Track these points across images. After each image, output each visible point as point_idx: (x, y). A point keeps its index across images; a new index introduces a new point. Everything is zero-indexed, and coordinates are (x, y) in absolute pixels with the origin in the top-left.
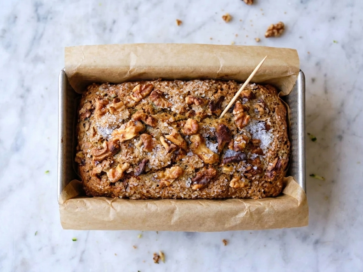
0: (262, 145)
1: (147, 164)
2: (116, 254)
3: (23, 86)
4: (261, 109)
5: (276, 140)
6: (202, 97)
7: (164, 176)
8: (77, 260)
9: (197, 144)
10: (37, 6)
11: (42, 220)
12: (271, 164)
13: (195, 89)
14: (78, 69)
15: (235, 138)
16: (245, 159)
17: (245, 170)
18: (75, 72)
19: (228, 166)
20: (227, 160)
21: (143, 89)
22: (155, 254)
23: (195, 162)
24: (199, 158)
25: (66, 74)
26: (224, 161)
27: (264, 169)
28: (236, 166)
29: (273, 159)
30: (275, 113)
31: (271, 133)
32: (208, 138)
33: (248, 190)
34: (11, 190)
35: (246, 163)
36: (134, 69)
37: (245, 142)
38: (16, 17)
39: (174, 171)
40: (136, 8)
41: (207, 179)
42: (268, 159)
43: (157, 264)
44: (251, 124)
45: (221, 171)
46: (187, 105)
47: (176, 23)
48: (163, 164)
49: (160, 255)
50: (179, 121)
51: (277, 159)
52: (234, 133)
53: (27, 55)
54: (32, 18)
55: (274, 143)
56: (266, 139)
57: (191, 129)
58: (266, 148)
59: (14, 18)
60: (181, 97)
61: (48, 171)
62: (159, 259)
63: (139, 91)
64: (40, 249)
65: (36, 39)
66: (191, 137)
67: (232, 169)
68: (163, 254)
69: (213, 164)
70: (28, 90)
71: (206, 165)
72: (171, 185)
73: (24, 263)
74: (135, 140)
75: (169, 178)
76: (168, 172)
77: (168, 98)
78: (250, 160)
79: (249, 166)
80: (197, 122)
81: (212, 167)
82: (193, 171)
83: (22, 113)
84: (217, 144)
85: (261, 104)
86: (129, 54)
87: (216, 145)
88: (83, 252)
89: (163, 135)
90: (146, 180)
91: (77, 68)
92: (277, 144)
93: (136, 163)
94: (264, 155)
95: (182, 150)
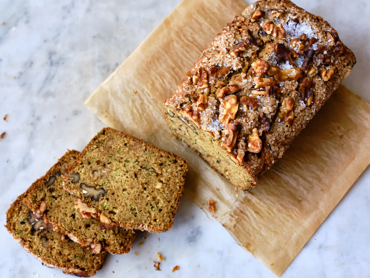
0: (309, 36)
1: (266, 117)
3: (34, 116)
4: (278, 15)
5: (312, 23)
6: (238, 44)
7: (284, 115)
9: (277, 74)
10: (51, 54)
12: (330, 40)
13: (227, 43)
15: (291, 47)
17: (321, 61)
19: (310, 68)
21: (199, 75)
23: (290, 86)
24: (290, 80)
26: (304, 68)
27: (330, 49)
28: (314, 64)
29: (326, 36)
30: (287, 8)
31: (303, 22)
32: (278, 63)
35: (317, 55)
37: (300, 42)
38: (32, 63)
39: (287, 104)
41: (310, 89)
42: (324, 40)
44: (286, 30)
45: (310, 77)
46: (238, 57)
48: (274, 106)
50: (247, 72)
51: (328, 34)
52: (286, 44)
53: (39, 91)
55: (313, 26)
56: (306, 29)
57: (263, 67)
58: (314, 34)
59: (30, 64)
60: (229, 56)
63: (199, 79)
66: (268, 73)
67: (314, 68)
70: (39, 119)
72: (295, 117)
74: (241, 108)
75: (288, 113)
76: (283, 110)
78: (315, 51)
79: (321, 56)
80: (261, 60)
82: (296, 93)
84: (287, 61)
85: (273, 12)
87: (287, 63)
89: (252, 89)
90: (277, 129)
92: (315, 24)
93: (258, 123)
94: (318, 39)
95: (275, 85)
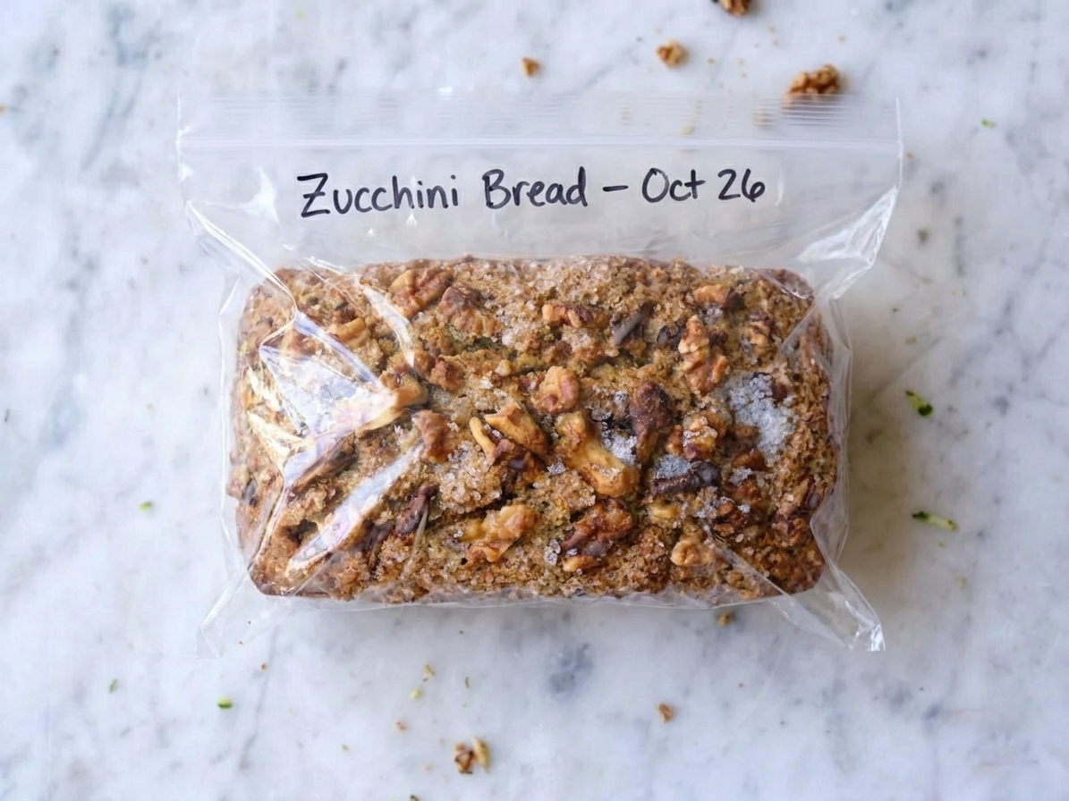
0: (762, 443)
1: (433, 498)
2: (345, 748)
3: (75, 253)
4: (759, 340)
5: (803, 426)
6: (590, 305)
7: (481, 534)
8: (231, 763)
9: (576, 441)
10: (117, 18)
11: (131, 646)
12: (790, 497)
13: (571, 282)
15: (686, 422)
16: (715, 482)
17: (714, 515)
19: (667, 503)
20: (663, 487)
21: (419, 281)
22: (461, 748)
23: (570, 490)
24: (583, 479)
26: (653, 489)
27: (769, 512)
28: (690, 504)
29: (794, 481)
30: (801, 350)
31: (789, 408)
32: (609, 421)
33: (723, 572)
34: (38, 559)
35: (719, 494)
37: (714, 433)
38: (56, 52)
39: (509, 518)
40: (406, 26)
41: (606, 541)
42: (779, 484)
43: (466, 777)
44: (731, 382)
45: (645, 516)
46: (548, 328)
47: (522, 68)
48: (477, 496)
49: (477, 748)
50: (525, 372)
51: (805, 484)
52: (683, 407)
53: (88, 163)
54: (103, 53)
55: (797, 438)
56: (774, 425)
57: (559, 395)
58: (774, 451)
59: (49, 56)
60: (531, 306)
61: (148, 505)
62: (473, 762)
63: (408, 289)
64: (125, 732)
65: (116, 116)
66: (560, 419)
67: (676, 513)
68: (484, 746)
69: (622, 498)
70: (91, 266)
71: (602, 501)
72: (503, 560)
73: (78, 773)
74: (398, 430)
75: (495, 539)
76: (491, 522)
77: (492, 307)
78: (730, 485)
79: (725, 504)
80: (575, 378)
81: (620, 507)
82: (564, 519)
83: (73, 333)
84: (635, 438)
85: (760, 324)
87: (632, 442)
88: (250, 742)
89: (479, 414)
90: (430, 546)
92: (806, 439)
93: (401, 494)
94: (768, 470)
95: (535, 456)
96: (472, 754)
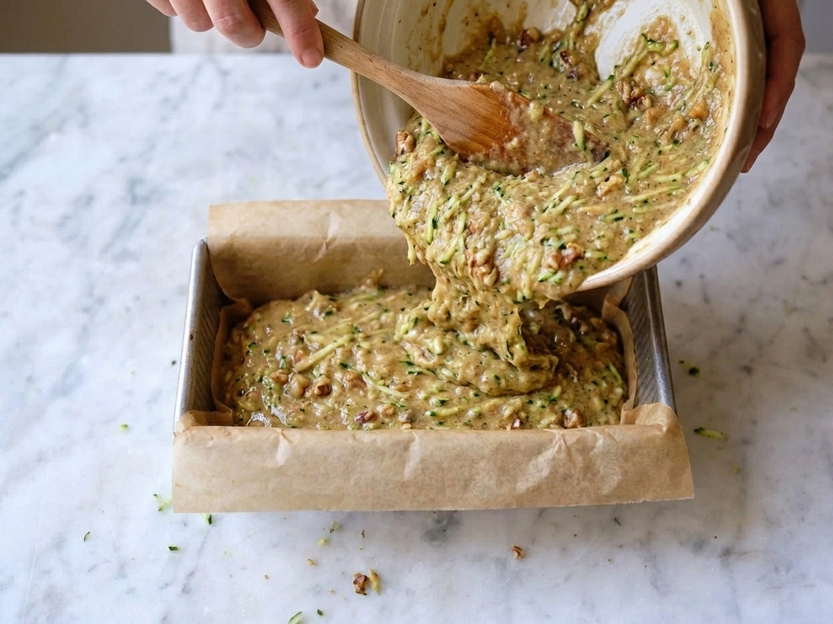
2: (267, 577)
8: (176, 589)
11: (103, 512)
14: (233, 237)
18: (225, 242)
22: (358, 574)
25: (207, 246)
34: (40, 459)
36: (334, 239)
43: (361, 596)
49: (370, 576)
61: (126, 426)
62: (368, 585)
64: (92, 569)
68: (376, 575)
73: (51, 596)
83: (84, 334)
86: (327, 215)
88: (191, 574)
91: (231, 235)
96: (366, 579)
